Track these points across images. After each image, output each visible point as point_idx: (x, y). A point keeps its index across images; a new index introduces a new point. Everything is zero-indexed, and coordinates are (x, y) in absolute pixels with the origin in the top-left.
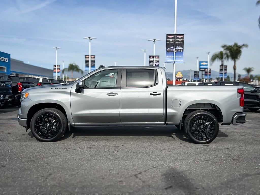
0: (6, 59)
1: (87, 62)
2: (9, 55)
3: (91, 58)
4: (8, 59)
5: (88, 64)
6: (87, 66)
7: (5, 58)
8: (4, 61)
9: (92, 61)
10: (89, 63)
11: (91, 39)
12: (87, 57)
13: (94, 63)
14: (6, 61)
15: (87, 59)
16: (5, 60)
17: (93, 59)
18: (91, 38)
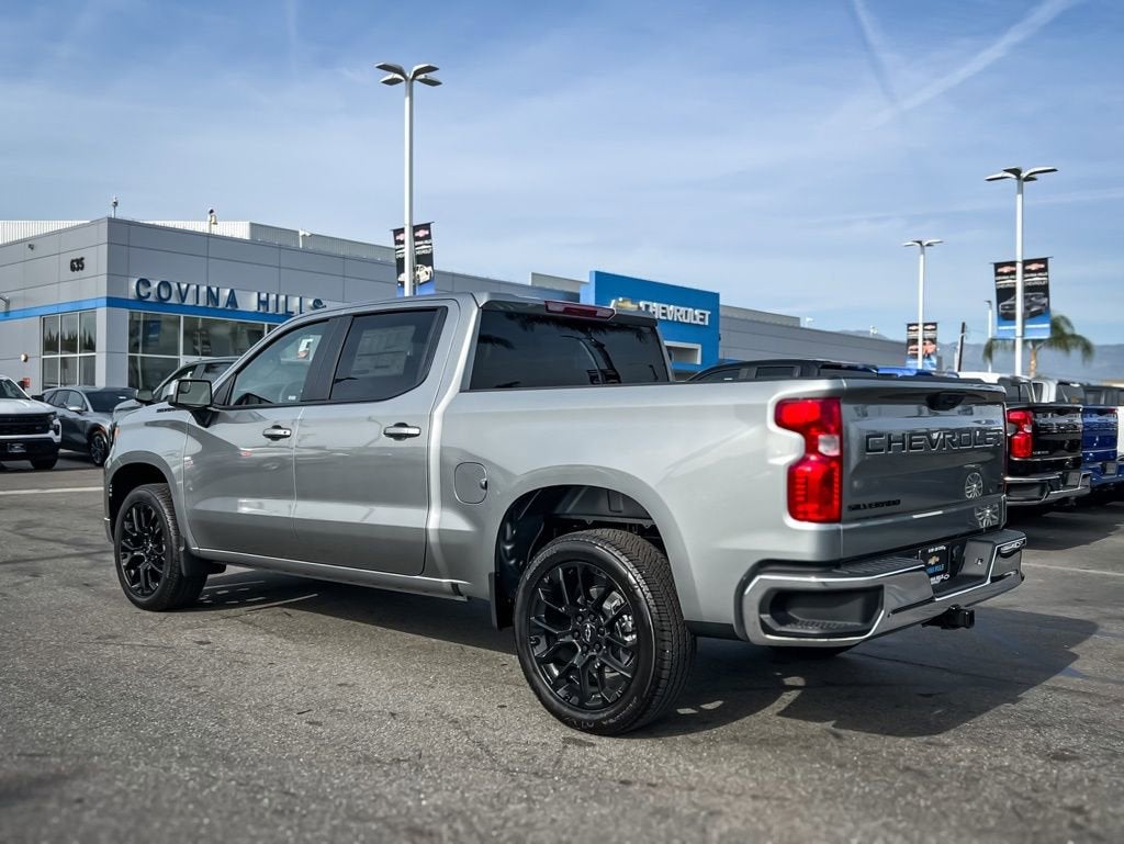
0: (701, 314)
1: (1005, 294)
2: (716, 296)
3: (1025, 272)
4: (708, 313)
5: (1013, 307)
6: (1007, 316)
7: (697, 312)
8: (693, 322)
9: (1028, 289)
10: (1015, 299)
11: (1028, 179)
12: (1006, 270)
13: (1045, 301)
14: (701, 320)
15: (1008, 282)
16: (695, 319)
17: (1036, 279)
18: (1024, 175)
